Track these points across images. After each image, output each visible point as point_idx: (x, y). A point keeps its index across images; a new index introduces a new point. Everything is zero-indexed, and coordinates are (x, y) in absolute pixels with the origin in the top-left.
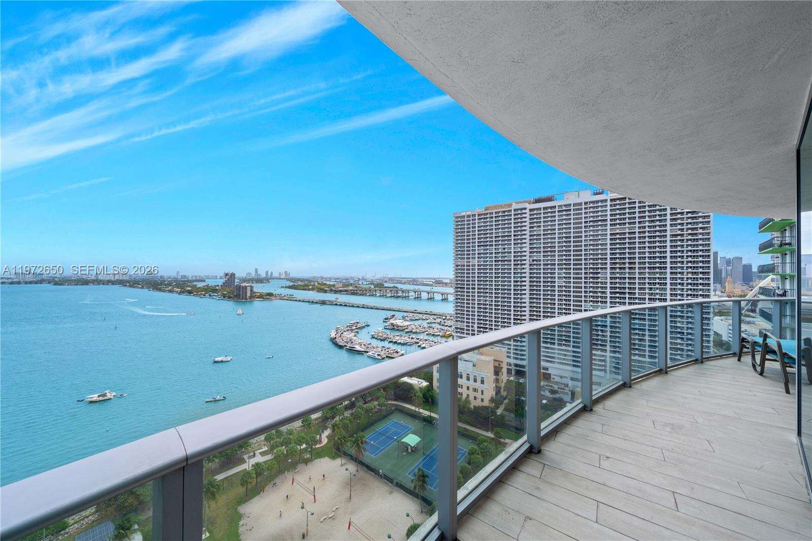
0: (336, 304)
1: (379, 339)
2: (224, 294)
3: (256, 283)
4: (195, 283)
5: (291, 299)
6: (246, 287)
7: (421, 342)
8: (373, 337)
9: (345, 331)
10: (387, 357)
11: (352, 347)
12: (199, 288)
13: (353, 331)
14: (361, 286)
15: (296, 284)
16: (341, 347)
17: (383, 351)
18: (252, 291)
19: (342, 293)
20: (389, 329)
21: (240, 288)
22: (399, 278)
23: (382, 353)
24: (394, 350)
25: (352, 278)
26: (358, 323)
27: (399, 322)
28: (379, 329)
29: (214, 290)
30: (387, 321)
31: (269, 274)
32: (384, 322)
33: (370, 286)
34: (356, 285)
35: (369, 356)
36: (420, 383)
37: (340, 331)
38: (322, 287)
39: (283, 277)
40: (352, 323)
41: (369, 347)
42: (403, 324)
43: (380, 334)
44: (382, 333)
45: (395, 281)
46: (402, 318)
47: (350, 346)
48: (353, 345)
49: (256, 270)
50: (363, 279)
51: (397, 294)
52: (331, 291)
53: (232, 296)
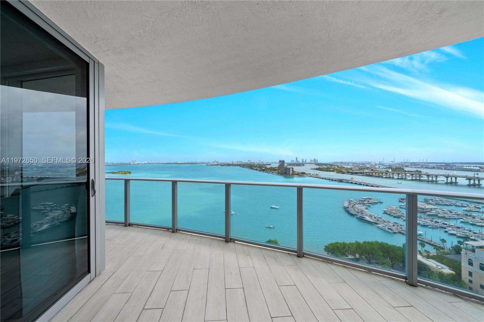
0: (352, 183)
1: (392, 216)
2: (279, 172)
3: (296, 166)
4: (266, 166)
5: (317, 177)
6: (289, 168)
8: (385, 213)
9: (357, 204)
11: (362, 217)
12: (268, 168)
13: (365, 205)
14: (377, 169)
15: (321, 167)
16: (352, 215)
17: (396, 227)
18: (293, 170)
19: (358, 174)
20: (405, 209)
21: (286, 169)
23: (394, 228)
25: (369, 163)
26: (370, 199)
28: (393, 207)
29: (274, 169)
30: (403, 201)
31: (304, 161)
32: (399, 201)
33: (387, 169)
34: (373, 169)
35: (379, 227)
36: (439, 267)
37: (352, 203)
38: (341, 169)
39: (313, 163)
40: (364, 199)
41: (379, 220)
42: (425, 207)
43: (394, 212)
44: (396, 211)
45: (418, 166)
46: (423, 201)
47: (361, 216)
48: (364, 215)
49: (297, 158)
50: (380, 164)
51: (420, 178)
52: (348, 172)
53: (283, 173)
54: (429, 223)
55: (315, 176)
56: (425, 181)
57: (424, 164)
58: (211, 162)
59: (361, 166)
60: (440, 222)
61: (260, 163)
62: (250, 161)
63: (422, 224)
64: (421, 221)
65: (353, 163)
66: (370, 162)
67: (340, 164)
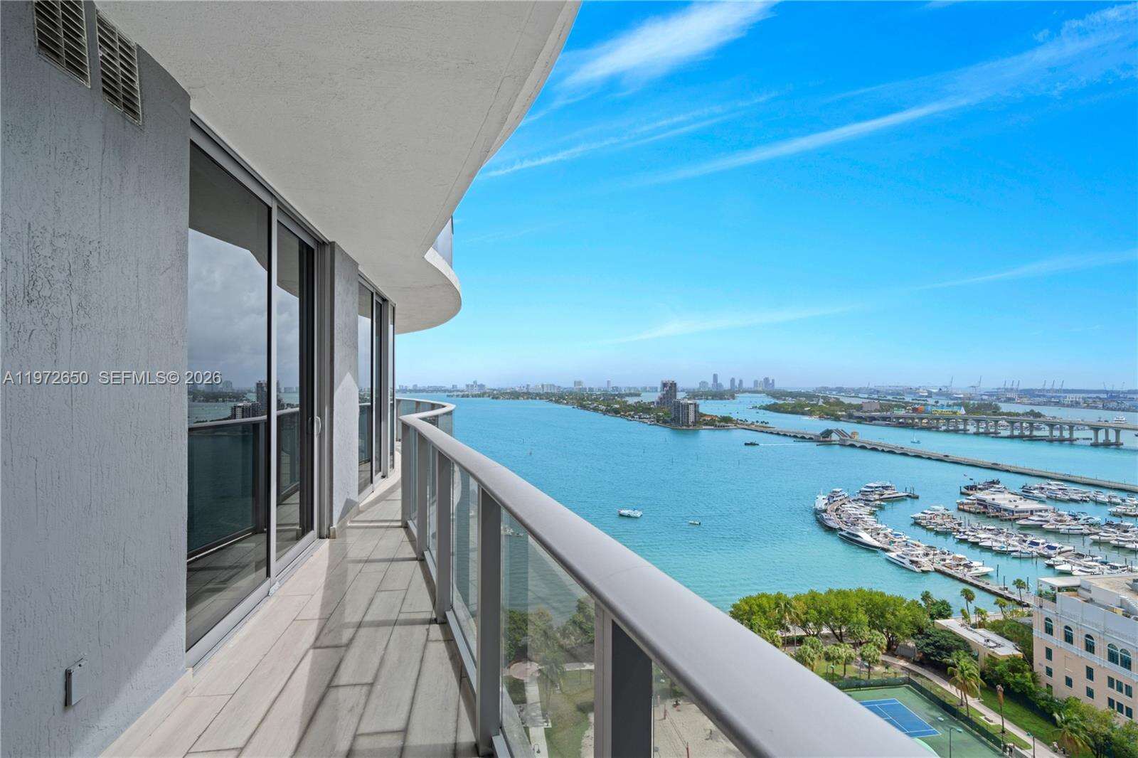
0: (852, 446)
1: (931, 530)
2: (659, 416)
3: (713, 399)
5: (764, 429)
6: (687, 406)
7: (1060, 558)
8: (916, 523)
9: (850, 501)
10: (937, 571)
11: (853, 535)
12: (629, 406)
13: (871, 504)
14: (930, 408)
15: (781, 402)
16: (830, 530)
17: (931, 557)
19: (877, 422)
20: (970, 512)
21: (680, 407)
22: (1057, 391)
23: (924, 560)
24: (961, 559)
25: (911, 391)
26: (886, 488)
27: (1003, 500)
28: (936, 507)
29: (647, 409)
30: (971, 492)
31: (737, 383)
32: (962, 493)
33: (955, 409)
34: (916, 406)
35: (890, 559)
36: (991, 644)
37: (839, 499)
38: (832, 408)
39: (760, 389)
40: (871, 487)
41: (895, 542)
42: (1016, 506)
43: (939, 520)
44: (944, 517)
45: (1038, 400)
46: (1020, 491)
47: (850, 531)
48: (858, 530)
49: (715, 377)
50: (941, 393)
51: (1031, 431)
52: (850, 417)
53: (669, 419)
54: (1013, 546)
55: (757, 429)
56: (1042, 440)
57: (1054, 394)
58: (461, 386)
59: (889, 400)
60: (1043, 544)
61: (610, 389)
62: (579, 383)
63: (997, 548)
64: (996, 541)
65: (871, 389)
66: (917, 389)
67: (834, 393)
